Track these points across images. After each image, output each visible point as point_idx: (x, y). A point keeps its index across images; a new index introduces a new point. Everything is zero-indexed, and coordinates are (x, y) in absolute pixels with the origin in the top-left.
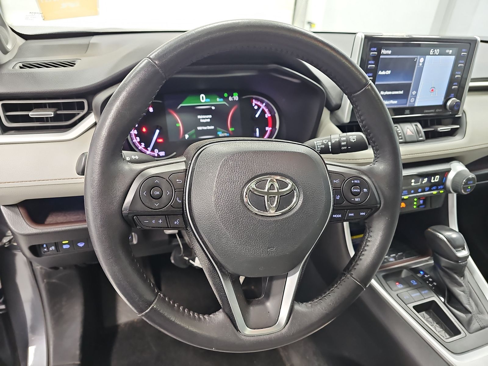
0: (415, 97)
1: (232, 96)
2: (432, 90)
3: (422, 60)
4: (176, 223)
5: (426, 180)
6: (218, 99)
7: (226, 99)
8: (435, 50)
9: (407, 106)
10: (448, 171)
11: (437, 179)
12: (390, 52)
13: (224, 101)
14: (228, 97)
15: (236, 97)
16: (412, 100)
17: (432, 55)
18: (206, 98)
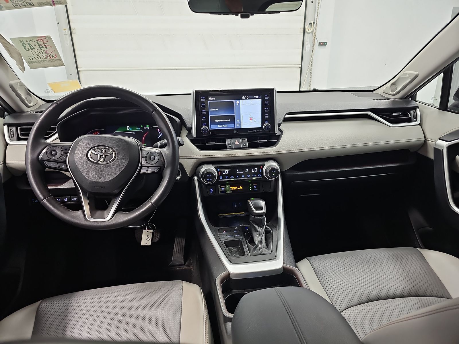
0: (240, 122)
1: (146, 127)
2: (251, 119)
3: (238, 102)
4: (62, 166)
5: (247, 170)
6: (137, 129)
7: (142, 129)
8: (246, 97)
9: (235, 128)
10: (263, 165)
11: (256, 170)
12: (215, 99)
13: (140, 129)
14: (143, 127)
15: (148, 127)
16: (238, 125)
17: (244, 99)
18: (130, 128)
